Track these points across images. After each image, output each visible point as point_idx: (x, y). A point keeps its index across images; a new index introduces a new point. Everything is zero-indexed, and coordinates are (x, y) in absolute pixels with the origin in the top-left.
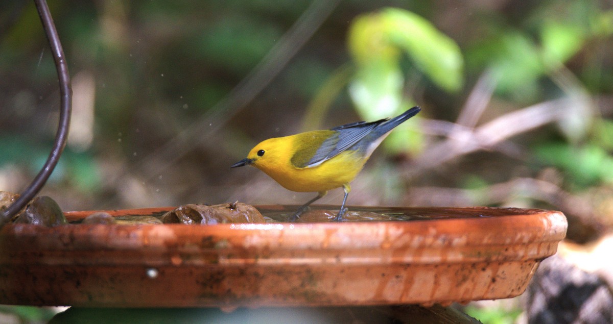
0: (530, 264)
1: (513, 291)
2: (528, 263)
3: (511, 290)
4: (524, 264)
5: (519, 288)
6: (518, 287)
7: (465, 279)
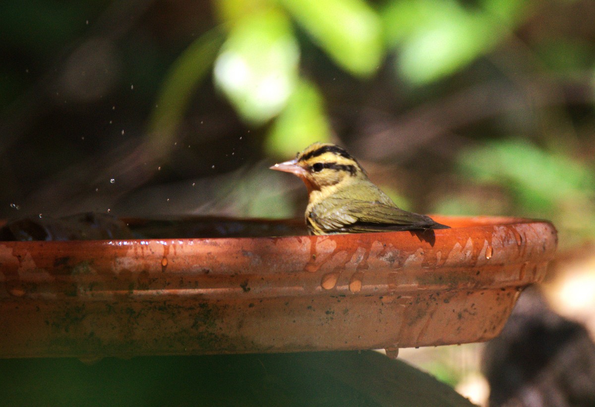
0: (509, 294)
1: (485, 331)
2: (507, 292)
3: (483, 330)
4: (502, 293)
5: (494, 328)
6: (492, 327)
7: (420, 315)
